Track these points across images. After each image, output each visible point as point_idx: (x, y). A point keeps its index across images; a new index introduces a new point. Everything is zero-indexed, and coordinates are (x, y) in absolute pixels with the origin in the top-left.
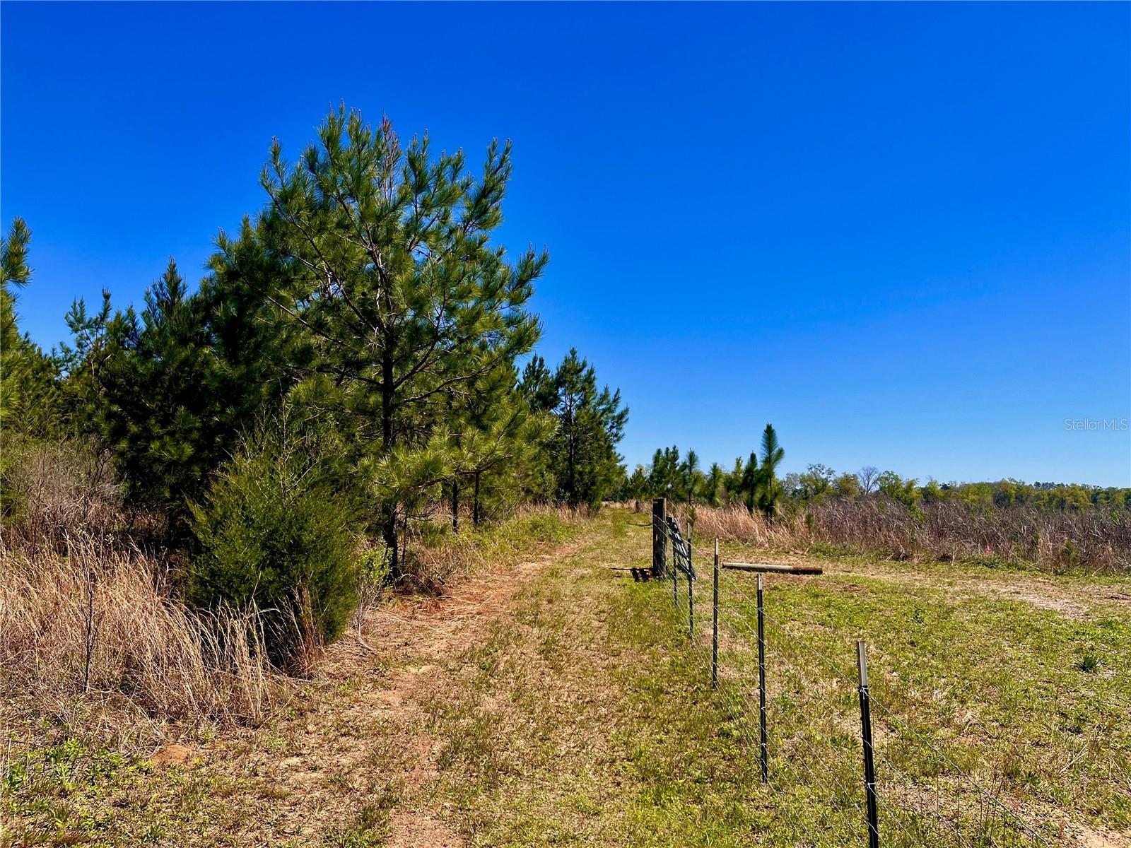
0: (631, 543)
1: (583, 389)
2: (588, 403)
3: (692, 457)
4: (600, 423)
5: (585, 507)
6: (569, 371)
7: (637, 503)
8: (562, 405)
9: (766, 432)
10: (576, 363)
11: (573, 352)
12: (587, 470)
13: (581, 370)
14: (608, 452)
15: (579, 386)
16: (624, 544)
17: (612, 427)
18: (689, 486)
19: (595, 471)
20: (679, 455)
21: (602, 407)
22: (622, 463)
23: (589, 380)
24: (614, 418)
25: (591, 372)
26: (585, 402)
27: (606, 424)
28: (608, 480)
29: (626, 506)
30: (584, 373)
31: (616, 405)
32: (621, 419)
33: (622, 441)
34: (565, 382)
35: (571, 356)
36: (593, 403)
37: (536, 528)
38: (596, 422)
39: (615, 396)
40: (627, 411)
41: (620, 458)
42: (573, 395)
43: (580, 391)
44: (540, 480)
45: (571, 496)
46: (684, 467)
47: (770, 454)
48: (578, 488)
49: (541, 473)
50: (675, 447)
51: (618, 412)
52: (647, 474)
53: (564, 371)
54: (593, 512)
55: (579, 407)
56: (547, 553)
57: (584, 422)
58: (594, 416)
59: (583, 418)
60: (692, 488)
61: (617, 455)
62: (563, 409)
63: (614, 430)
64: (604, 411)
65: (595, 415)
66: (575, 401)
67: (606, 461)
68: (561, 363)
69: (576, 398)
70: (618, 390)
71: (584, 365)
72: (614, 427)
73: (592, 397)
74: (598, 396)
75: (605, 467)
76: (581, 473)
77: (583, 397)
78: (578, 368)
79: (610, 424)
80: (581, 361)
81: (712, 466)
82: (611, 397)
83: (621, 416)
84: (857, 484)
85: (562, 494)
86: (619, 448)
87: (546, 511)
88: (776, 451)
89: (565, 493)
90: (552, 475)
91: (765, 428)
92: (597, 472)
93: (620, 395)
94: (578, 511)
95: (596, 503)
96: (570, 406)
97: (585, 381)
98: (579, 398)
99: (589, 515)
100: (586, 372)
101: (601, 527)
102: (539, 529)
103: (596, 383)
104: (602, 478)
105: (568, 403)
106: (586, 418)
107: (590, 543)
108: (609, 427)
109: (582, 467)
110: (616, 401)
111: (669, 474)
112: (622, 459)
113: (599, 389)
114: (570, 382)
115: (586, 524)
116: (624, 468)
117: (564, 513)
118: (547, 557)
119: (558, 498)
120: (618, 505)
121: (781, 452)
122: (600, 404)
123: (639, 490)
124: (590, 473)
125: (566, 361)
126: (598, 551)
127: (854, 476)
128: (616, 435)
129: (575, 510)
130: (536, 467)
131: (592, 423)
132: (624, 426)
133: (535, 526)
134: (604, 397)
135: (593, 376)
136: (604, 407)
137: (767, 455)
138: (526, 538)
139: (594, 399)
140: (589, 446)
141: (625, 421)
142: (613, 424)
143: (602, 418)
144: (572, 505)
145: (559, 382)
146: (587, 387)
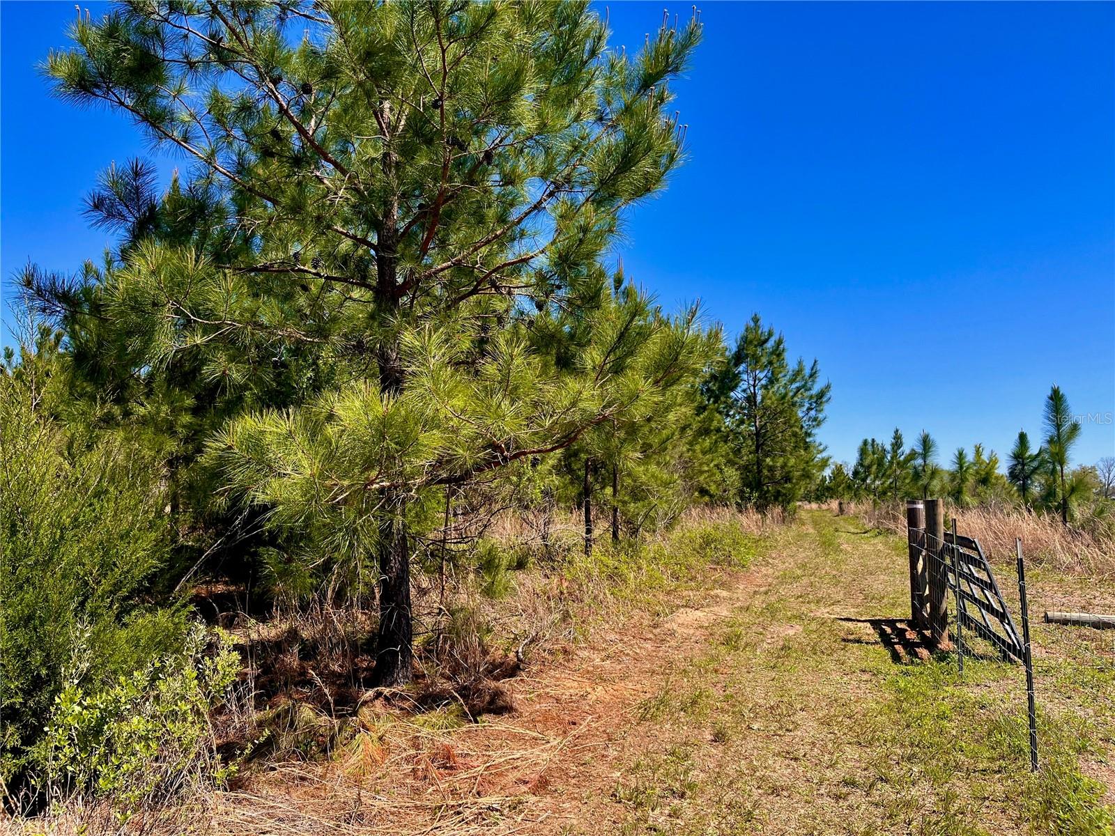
0: (853, 563)
1: (770, 363)
2: (777, 380)
3: (926, 443)
4: (794, 404)
5: (778, 509)
6: (751, 342)
7: (840, 504)
8: (744, 385)
9: (1051, 398)
10: (760, 332)
11: (756, 320)
12: (778, 464)
13: (766, 341)
14: (803, 442)
15: (764, 360)
16: (844, 567)
17: (809, 409)
18: (924, 481)
19: (790, 465)
20: (903, 440)
21: (794, 386)
22: (825, 455)
23: (778, 352)
24: (811, 397)
25: (780, 342)
26: (772, 381)
27: (801, 406)
28: (807, 475)
29: (824, 507)
30: (770, 345)
31: (813, 381)
32: (821, 397)
33: (823, 426)
34: (747, 356)
35: (752, 324)
36: (783, 381)
37: (708, 544)
38: (787, 405)
39: (812, 369)
40: (828, 387)
41: (821, 448)
42: (757, 372)
43: (766, 366)
44: (718, 477)
45: (760, 497)
46: (913, 455)
47: (1058, 430)
48: (768, 487)
49: (718, 468)
50: (897, 431)
51: (816, 389)
52: (849, 471)
53: (745, 342)
54: (788, 518)
55: (765, 387)
56: (723, 585)
57: (773, 403)
58: (784, 397)
59: (770, 399)
60: (928, 484)
61: (817, 444)
62: (744, 391)
63: (813, 413)
64: (798, 389)
65: (786, 394)
66: (760, 380)
67: (803, 452)
68: (741, 331)
69: (761, 375)
70: (815, 362)
71: (770, 334)
72: (812, 409)
73: (783, 374)
74: (791, 373)
75: (803, 460)
76: (771, 469)
77: (770, 375)
78: (763, 338)
79: (807, 405)
80: (766, 330)
81: (957, 453)
82: (807, 372)
83: (821, 395)
84: (1096, 477)
85: (747, 495)
86: (820, 436)
87: (724, 519)
88: (1066, 428)
89: (751, 493)
90: (734, 470)
91: (1049, 393)
92: (792, 467)
93: (818, 367)
94: (769, 516)
95: (790, 507)
96: (754, 386)
97: (772, 353)
98: (766, 376)
99: (784, 520)
100: (773, 342)
101: (801, 537)
102: (713, 546)
103: (786, 355)
104: (798, 473)
105: (752, 383)
106: (774, 398)
107: (790, 563)
108: (805, 409)
109: (772, 460)
110: (813, 375)
111: (890, 467)
112: (824, 450)
113: (790, 361)
114: (753, 355)
115: (782, 534)
116: (828, 460)
117: (749, 521)
118: (724, 594)
119: (742, 499)
120: (814, 506)
121: (1075, 428)
122: (792, 381)
123: (840, 489)
124: (782, 467)
125: (747, 330)
126: (805, 581)
127: (1093, 468)
128: (815, 419)
129: (766, 515)
130: (712, 461)
131: (783, 404)
132: (826, 407)
133: (707, 542)
134: (798, 373)
135: (782, 346)
136: (797, 384)
137: (1053, 431)
138: (692, 561)
139: (785, 376)
140: (780, 435)
141: (827, 401)
142: (811, 404)
143: (795, 399)
144: (761, 508)
145: (739, 358)
146: (775, 361)
